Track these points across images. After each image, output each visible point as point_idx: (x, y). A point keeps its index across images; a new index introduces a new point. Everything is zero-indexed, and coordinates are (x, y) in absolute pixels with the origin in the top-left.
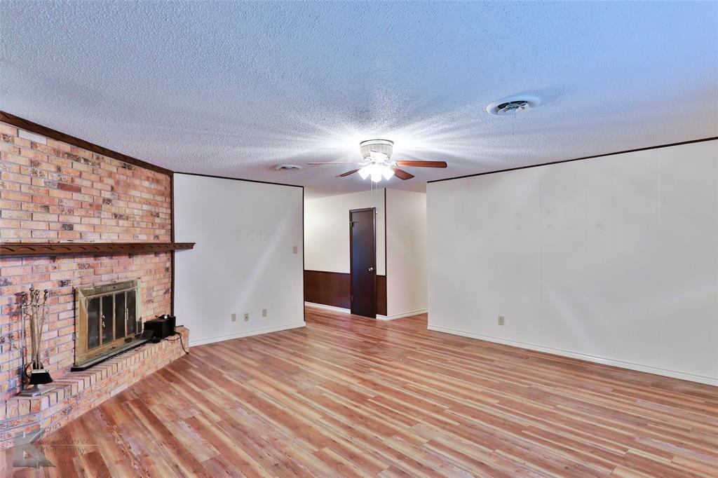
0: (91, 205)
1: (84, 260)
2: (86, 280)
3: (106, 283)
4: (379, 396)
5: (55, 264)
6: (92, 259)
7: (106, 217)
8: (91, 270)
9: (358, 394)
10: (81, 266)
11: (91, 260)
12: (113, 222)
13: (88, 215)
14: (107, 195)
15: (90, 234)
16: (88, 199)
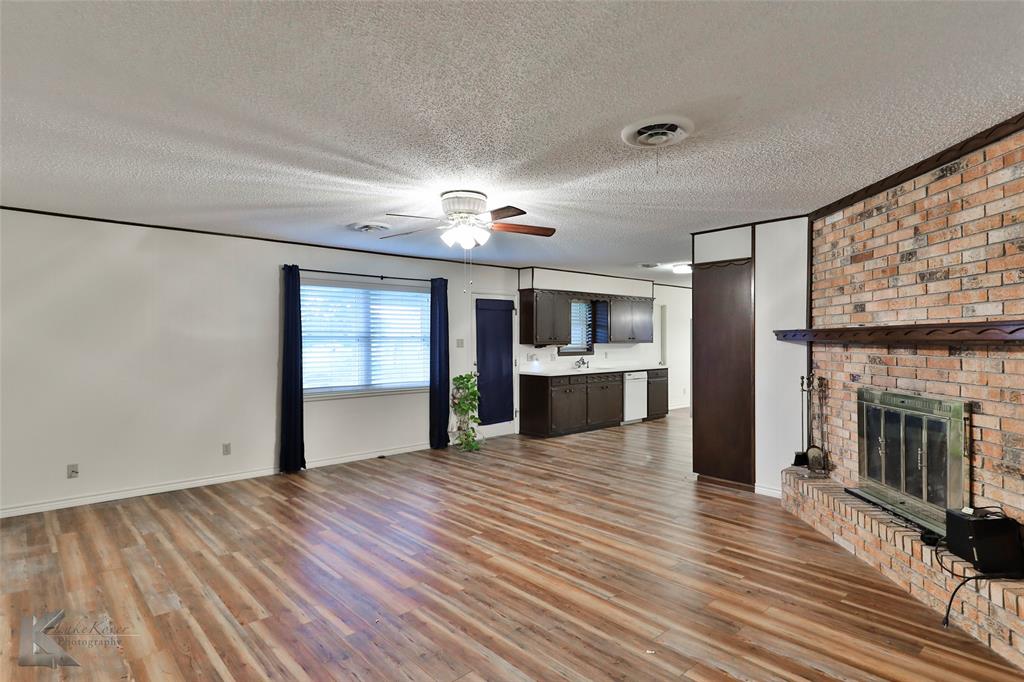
0: (883, 271)
1: (875, 352)
2: (878, 380)
3: (903, 392)
4: (466, 537)
5: (847, 354)
6: (885, 350)
7: (906, 283)
8: (884, 367)
9: (493, 540)
10: (873, 360)
11: (882, 353)
12: (919, 289)
13: (880, 287)
14: (907, 246)
15: (881, 314)
16: (881, 264)
